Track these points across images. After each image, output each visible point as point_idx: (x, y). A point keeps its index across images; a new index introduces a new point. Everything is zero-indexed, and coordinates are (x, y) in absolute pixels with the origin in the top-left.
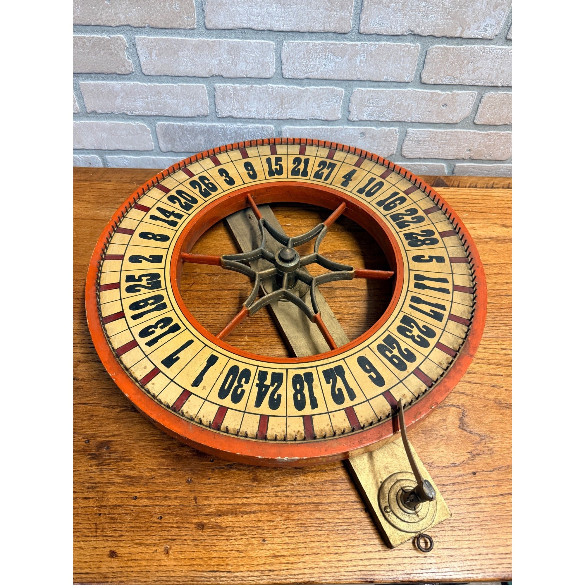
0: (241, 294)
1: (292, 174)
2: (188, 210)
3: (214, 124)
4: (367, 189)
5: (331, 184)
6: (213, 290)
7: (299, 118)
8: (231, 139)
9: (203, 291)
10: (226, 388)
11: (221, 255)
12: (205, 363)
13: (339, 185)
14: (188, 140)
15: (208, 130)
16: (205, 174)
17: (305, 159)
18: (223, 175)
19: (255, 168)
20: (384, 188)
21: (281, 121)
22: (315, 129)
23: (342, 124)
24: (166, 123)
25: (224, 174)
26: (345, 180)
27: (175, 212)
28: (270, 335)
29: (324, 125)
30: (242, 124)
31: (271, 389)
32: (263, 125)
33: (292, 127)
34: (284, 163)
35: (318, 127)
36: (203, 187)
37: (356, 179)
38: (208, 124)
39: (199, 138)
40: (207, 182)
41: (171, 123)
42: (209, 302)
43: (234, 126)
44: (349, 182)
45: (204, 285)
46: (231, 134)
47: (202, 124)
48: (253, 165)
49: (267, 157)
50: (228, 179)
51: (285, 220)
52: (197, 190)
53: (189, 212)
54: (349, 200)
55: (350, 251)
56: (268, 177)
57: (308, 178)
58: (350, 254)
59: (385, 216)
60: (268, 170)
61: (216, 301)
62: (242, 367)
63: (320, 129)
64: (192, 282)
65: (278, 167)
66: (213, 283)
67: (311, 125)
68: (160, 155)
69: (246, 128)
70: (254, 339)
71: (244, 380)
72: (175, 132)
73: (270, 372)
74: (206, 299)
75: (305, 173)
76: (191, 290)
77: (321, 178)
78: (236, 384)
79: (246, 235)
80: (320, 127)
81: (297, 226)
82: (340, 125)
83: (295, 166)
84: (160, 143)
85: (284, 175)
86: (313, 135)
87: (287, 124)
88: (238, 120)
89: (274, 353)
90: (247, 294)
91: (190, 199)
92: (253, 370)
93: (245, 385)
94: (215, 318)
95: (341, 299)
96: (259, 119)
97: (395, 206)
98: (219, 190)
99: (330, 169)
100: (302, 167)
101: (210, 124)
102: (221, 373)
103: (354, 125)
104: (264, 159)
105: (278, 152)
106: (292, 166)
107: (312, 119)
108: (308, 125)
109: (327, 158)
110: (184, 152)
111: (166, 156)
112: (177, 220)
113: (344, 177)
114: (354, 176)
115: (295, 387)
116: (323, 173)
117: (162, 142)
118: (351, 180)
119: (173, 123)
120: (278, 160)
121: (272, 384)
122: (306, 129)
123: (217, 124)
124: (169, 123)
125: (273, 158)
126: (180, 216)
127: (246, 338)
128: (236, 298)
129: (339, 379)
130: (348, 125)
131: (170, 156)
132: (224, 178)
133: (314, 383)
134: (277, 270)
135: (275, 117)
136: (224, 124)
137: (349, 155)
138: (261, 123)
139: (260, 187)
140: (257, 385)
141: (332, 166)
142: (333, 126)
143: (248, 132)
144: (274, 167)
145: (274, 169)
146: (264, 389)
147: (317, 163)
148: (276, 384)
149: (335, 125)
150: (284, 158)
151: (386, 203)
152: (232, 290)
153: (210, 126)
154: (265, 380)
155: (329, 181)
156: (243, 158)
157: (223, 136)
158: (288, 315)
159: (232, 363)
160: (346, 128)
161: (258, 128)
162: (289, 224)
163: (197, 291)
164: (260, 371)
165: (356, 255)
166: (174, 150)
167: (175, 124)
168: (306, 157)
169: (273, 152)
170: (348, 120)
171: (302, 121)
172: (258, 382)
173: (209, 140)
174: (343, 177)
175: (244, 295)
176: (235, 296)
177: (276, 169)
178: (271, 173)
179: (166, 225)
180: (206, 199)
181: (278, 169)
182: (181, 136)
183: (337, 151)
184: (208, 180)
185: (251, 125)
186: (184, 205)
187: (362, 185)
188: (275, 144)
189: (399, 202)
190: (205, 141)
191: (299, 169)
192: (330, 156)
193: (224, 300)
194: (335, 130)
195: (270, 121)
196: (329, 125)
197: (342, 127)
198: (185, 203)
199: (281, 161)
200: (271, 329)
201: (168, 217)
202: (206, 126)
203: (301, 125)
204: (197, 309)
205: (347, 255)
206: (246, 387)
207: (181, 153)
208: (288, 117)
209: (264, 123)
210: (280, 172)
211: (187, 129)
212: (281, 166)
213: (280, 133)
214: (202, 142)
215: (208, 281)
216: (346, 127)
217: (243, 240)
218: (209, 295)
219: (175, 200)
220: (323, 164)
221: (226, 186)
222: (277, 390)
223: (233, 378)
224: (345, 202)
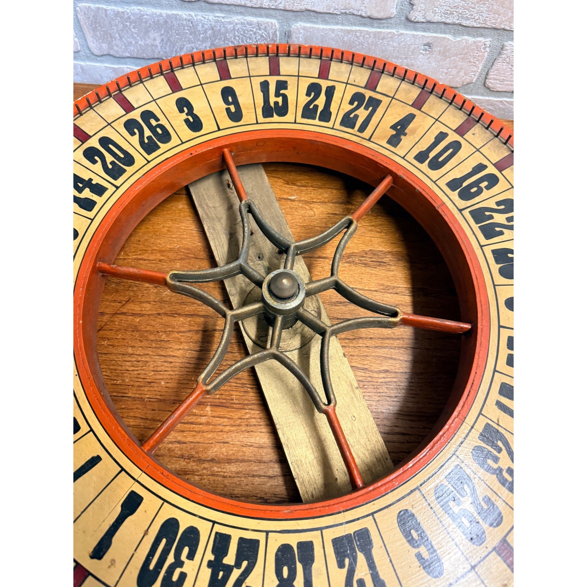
0: (205, 324)
1: (303, 116)
2: (115, 179)
3: (175, 12)
4: (432, 155)
5: (369, 140)
6: (159, 314)
7: (322, 11)
8: (205, 40)
9: (143, 315)
10: (152, 567)
11: (168, 272)
12: (119, 509)
13: (384, 143)
14: (134, 38)
15: (166, 22)
16: (152, 107)
17: (328, 87)
18: (183, 111)
19: (240, 100)
20: (462, 154)
21: (291, 14)
22: (349, 32)
23: (396, 25)
24: (92, 6)
25: (185, 109)
26: (394, 132)
27: (94, 182)
28: (247, 404)
29: (365, 25)
30: (223, 15)
31: (236, 574)
32: (260, 19)
33: (308, 25)
34: (290, 93)
35: (354, 28)
36: (147, 133)
37: (414, 132)
38: (165, 12)
39: (153, 34)
40: (153, 122)
41: (101, 6)
42: (152, 337)
43: (210, 18)
44: (402, 137)
45: (144, 305)
46: (205, 32)
47: (154, 11)
48: (237, 94)
49: (262, 79)
50: (191, 120)
51: (287, 188)
52: (135, 140)
53: (118, 183)
54: (400, 173)
55: (389, 252)
56: (261, 119)
57: (330, 124)
58: (388, 259)
59: (461, 211)
60: (262, 104)
61: (164, 337)
62: (184, 523)
63: (356, 31)
64: (126, 299)
65: (280, 100)
66: (162, 301)
67: (342, 24)
68: (92, 61)
69: (230, 23)
70: (221, 411)
71: (186, 550)
72: (110, 23)
73: (235, 536)
74: (147, 331)
75: (326, 116)
76: (122, 313)
77: (353, 127)
78: (171, 559)
79: (219, 220)
80: (358, 28)
81: (306, 202)
82: (392, 28)
83: (309, 99)
84: (88, 42)
85: (289, 117)
86: (344, 42)
87: (301, 20)
88: (216, 7)
89: (252, 440)
90: (215, 325)
91: (122, 156)
92: (204, 528)
93: (187, 561)
94: (159, 369)
95: (369, 343)
96: (252, 7)
97: (480, 191)
98: (175, 140)
99: (371, 108)
100: (321, 101)
101: (169, 12)
102: (146, 533)
103: (416, 29)
104: (257, 82)
105: (282, 72)
106: (304, 100)
107: (346, 13)
108: (337, 24)
109: (365, 87)
110: (128, 57)
111: (101, 62)
112: (94, 197)
113: (393, 127)
114: (411, 126)
115: (279, 573)
116: (357, 117)
117: (91, 39)
118: (405, 134)
119: (104, 7)
120: (282, 85)
121: (238, 565)
122: (333, 31)
123: (180, 13)
124: (97, 6)
125: (273, 81)
126: (99, 190)
127: (208, 408)
128: (197, 331)
129: (361, 557)
130: (406, 27)
131: (108, 63)
132: (184, 116)
133: (314, 566)
135: (281, 6)
136: (193, 14)
137: (405, 86)
138: (256, 15)
139: (246, 138)
140: (210, 564)
141: (374, 103)
142: (380, 28)
143: (234, 29)
144: (273, 99)
145: (272, 104)
146: (221, 574)
147: (348, 97)
148: (245, 564)
149: (383, 28)
150: (292, 83)
151: (465, 184)
152: (192, 315)
153: (168, 16)
154: (225, 553)
155: (367, 134)
156: (221, 79)
157: (191, 34)
159: (168, 512)
160: (402, 34)
161: (250, 24)
162: (293, 198)
163: (133, 315)
164: (217, 533)
165: (399, 260)
166: (112, 52)
167: (109, 8)
168: (330, 84)
169: (274, 70)
170: (408, 19)
171: (327, 16)
172: (212, 558)
173: (169, 39)
174: (391, 127)
175: (210, 327)
176: (196, 328)
177: (276, 103)
178: (268, 111)
179: (75, 207)
180: (149, 158)
181: (280, 104)
182: (121, 30)
183: (383, 75)
184: (157, 120)
185: (239, 17)
186: (110, 166)
187: (423, 146)
188: (277, 55)
189: (485, 183)
190: (162, 40)
191: (316, 107)
192: (372, 85)
193: (176, 335)
194: (382, 36)
195: (272, 12)
196: (373, 26)
197: (394, 31)
198: (112, 163)
199: (286, 88)
200: (252, 394)
201: (81, 191)
202: (161, 15)
203: (326, 22)
204: (130, 350)
205: (384, 260)
206: (189, 567)
207: (125, 58)
208: (303, 8)
209: (261, 16)
210: (282, 110)
211: (129, 18)
212: (285, 98)
213: (288, 35)
214: (157, 42)
215: (152, 298)
216: (401, 31)
217: (214, 229)
218: (153, 323)
219: (96, 158)
220: (357, 98)
221: (186, 133)
222: (246, 578)
223: (166, 545)
224: (391, 175)
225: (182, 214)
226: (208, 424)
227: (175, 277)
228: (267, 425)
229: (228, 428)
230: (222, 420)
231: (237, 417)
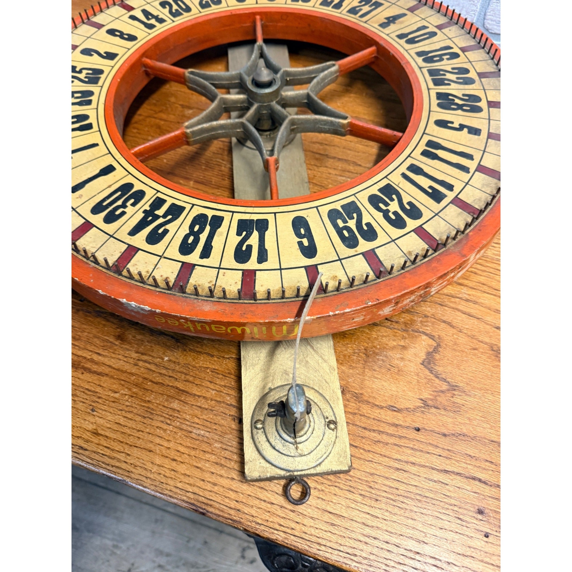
1: (321, 5)
2: (175, 17)
4: (410, 36)
5: (365, 22)
12: (97, 172)
13: (376, 26)
20: (435, 39)
26: (386, 21)
27: (159, 17)
31: (161, 220)
37: (402, 23)
44: (392, 24)
45: (171, 116)
52: (197, 1)
53: (175, 19)
54: (382, 42)
56: (289, 2)
57: (339, 11)
59: (420, 68)
62: (138, 186)
64: (160, 110)
71: (132, 201)
73: (170, 201)
75: (338, 6)
76: (154, 117)
77: (355, 15)
78: (120, 203)
85: (310, 4)
91: (184, 7)
92: (150, 193)
93: (130, 207)
97: (441, 60)
98: (223, 5)
99: (373, 7)
102: (110, 186)
112: (157, 24)
114: (401, 20)
115: (192, 227)
116: (361, 10)
118: (395, 23)
126: (161, 21)
129: (255, 234)
133: (219, 230)
134: (248, 99)
139: (274, 10)
140: (145, 211)
141: (377, 5)
146: (150, 218)
148: (170, 217)
151: (430, 55)
154: (159, 208)
155: (365, 19)
158: (249, 164)
159: (129, 179)
163: (161, 119)
164: (157, 197)
172: (148, 209)
174: (386, 18)
179: (142, 26)
180: (202, 11)
186: (174, 11)
187: (406, 31)
189: (448, 57)
191: (333, 1)
198: (176, 10)
201: (148, 19)
206: (130, 210)
219: (167, 6)
220: (366, 1)
221: (233, 2)
222: (167, 224)
223: (120, 195)
224: (376, 46)
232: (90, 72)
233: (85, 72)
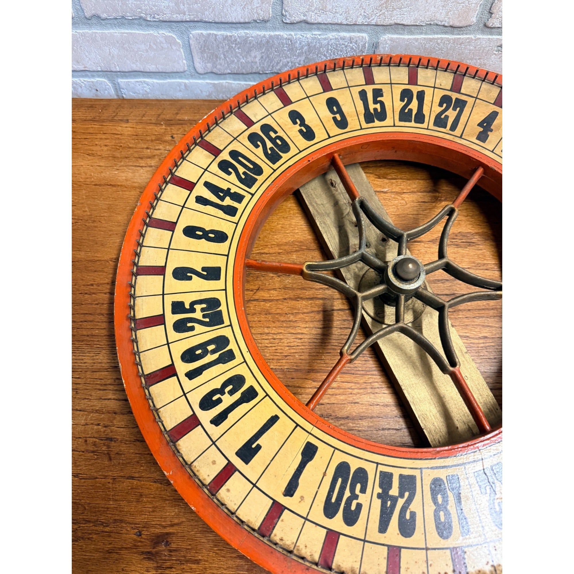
0: (324, 305)
1: (400, 120)
2: (250, 187)
3: (277, 33)
5: (461, 137)
6: (285, 299)
7: (409, 23)
8: (300, 55)
9: (272, 300)
10: (333, 500)
11: (304, 263)
12: (300, 458)
13: (474, 140)
14: (236, 57)
15: (268, 42)
16: (268, 121)
17: (418, 92)
18: (297, 123)
19: (344, 109)
21: (381, 28)
22: (431, 40)
23: (474, 32)
24: (204, 32)
25: (298, 120)
26: (482, 129)
27: (232, 191)
28: (369, 371)
29: (446, 33)
30: (320, 33)
31: (401, 502)
32: (352, 34)
33: (395, 36)
34: (386, 99)
35: (436, 36)
36: (269, 145)
37: (498, 128)
38: (267, 34)
39: (253, 53)
40: (273, 135)
41: (212, 32)
42: (282, 319)
43: (308, 36)
44: (489, 133)
45: (272, 292)
46: (302, 48)
47: (259, 33)
48: (341, 104)
49: (360, 89)
50: (305, 130)
51: (379, 182)
52: (260, 151)
53: (253, 190)
55: (477, 233)
56: (364, 125)
57: (425, 125)
58: (476, 239)
60: (363, 112)
61: (292, 318)
62: (354, 465)
63: (438, 39)
64: (256, 287)
65: (378, 106)
66: (285, 288)
67: (426, 34)
68: (196, 78)
69: (325, 39)
71: (358, 486)
72: (218, 46)
73: (396, 473)
74: (277, 314)
75: (420, 118)
76: (255, 300)
77: (445, 127)
78: (347, 494)
79: (328, 215)
80: (439, 36)
81: (397, 193)
82: (470, 34)
83: (404, 103)
84: (195, 63)
85: (389, 121)
86: (425, 49)
87: (389, 33)
88: (314, 26)
90: (332, 306)
91: (252, 167)
92: (370, 469)
93: (361, 495)
94: (292, 344)
95: (469, 314)
96: (347, 25)
98: (293, 150)
99: (458, 109)
100: (414, 105)
101: (272, 33)
102: (325, 474)
103: (491, 34)
104: (355, 91)
105: (376, 81)
106: (399, 105)
107: (430, 24)
108: (421, 33)
109: (451, 90)
110: (229, 73)
111: (204, 79)
112: (235, 204)
113: (480, 125)
114: (496, 122)
115: (434, 499)
116: (447, 117)
117: (198, 60)
118: (491, 131)
119: (215, 32)
120: (378, 93)
121: (401, 495)
122: (416, 40)
123: (281, 33)
124: (209, 32)
125: (369, 90)
126: (239, 198)
128: (318, 312)
130: (483, 33)
131: (209, 79)
132: (297, 127)
134: (388, 289)
135: (373, 22)
136: (293, 33)
137: (485, 86)
138: (349, 31)
139: (353, 142)
140: (379, 496)
141: (461, 104)
142: (459, 34)
143: (328, 44)
144: (372, 107)
145: (372, 111)
146: (389, 503)
147: (437, 100)
148: (407, 494)
149: (462, 34)
150: (386, 89)
152: (312, 299)
153: (271, 36)
154: (390, 487)
155: (458, 131)
156: (325, 91)
157: (288, 51)
159: (340, 457)
160: (480, 39)
161: (343, 39)
162: (385, 190)
163: (264, 300)
164: (381, 472)
165: (486, 240)
166: (215, 70)
167: (219, 33)
168: (420, 89)
169: (369, 80)
170: (485, 25)
171: (413, 27)
172: (380, 491)
173: (268, 56)
174: (479, 125)
175: (329, 308)
176: (316, 309)
177: (375, 110)
178: (369, 117)
179: (220, 213)
180: (275, 166)
181: (379, 110)
182: (227, 51)
183: (465, 77)
184: (276, 132)
185: (334, 34)
186: (243, 177)
188: (370, 66)
190: (262, 57)
191: (411, 110)
192: (456, 87)
193: (302, 316)
194: (461, 41)
195: (363, 27)
196: (453, 34)
197: (472, 36)
198: (244, 173)
199: (382, 96)
200: (371, 362)
201: (222, 199)
202: (264, 36)
203: (411, 33)
204: (266, 330)
205: (474, 240)
206: (363, 499)
207: (225, 74)
208: (392, 22)
209: (354, 31)
210: (382, 116)
211: (236, 40)
212: (382, 104)
213: (376, 46)
214: (257, 60)
215: (277, 285)
216: (478, 36)
217: (324, 223)
218: (281, 307)
219: (230, 170)
220: (445, 100)
221: (302, 143)
222: (409, 505)
223: (342, 482)
224: (483, 167)
225: (292, 212)
226: (339, 388)
227: (309, 267)
228: (388, 387)
229: (356, 391)
230: (350, 385)
231: (362, 381)
232: (204, 306)
233: (198, 307)
